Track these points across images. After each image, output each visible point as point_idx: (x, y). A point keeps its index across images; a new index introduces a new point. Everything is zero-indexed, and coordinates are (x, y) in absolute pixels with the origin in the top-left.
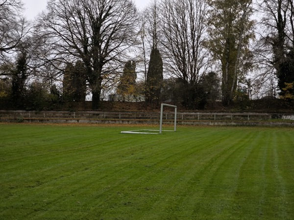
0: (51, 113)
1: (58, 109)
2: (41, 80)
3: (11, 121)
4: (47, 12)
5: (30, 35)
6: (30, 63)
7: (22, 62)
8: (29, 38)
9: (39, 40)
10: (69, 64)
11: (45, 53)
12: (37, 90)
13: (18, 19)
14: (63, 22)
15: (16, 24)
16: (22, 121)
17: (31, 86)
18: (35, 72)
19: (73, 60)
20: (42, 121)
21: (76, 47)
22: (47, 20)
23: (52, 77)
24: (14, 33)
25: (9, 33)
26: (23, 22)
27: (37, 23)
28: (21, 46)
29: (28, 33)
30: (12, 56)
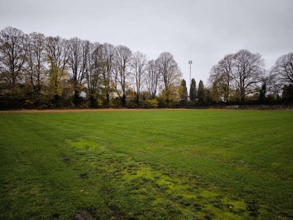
0: (277, 106)
1: (280, 104)
2: (272, 93)
3: (259, 109)
4: (275, 66)
5: (268, 76)
6: (268, 87)
7: (264, 87)
8: (267, 77)
9: (272, 77)
10: (285, 86)
11: (274, 82)
12: (270, 97)
13: (262, 70)
14: (283, 69)
15: (262, 72)
16: (264, 109)
17: (268, 96)
18: (270, 90)
19: (287, 84)
20: (273, 109)
21: (289, 78)
22: (276, 69)
23: (278, 91)
24: (260, 76)
25: (259, 76)
26: (264, 71)
27: (271, 71)
28: (263, 80)
29: (267, 75)
30: (260, 84)
